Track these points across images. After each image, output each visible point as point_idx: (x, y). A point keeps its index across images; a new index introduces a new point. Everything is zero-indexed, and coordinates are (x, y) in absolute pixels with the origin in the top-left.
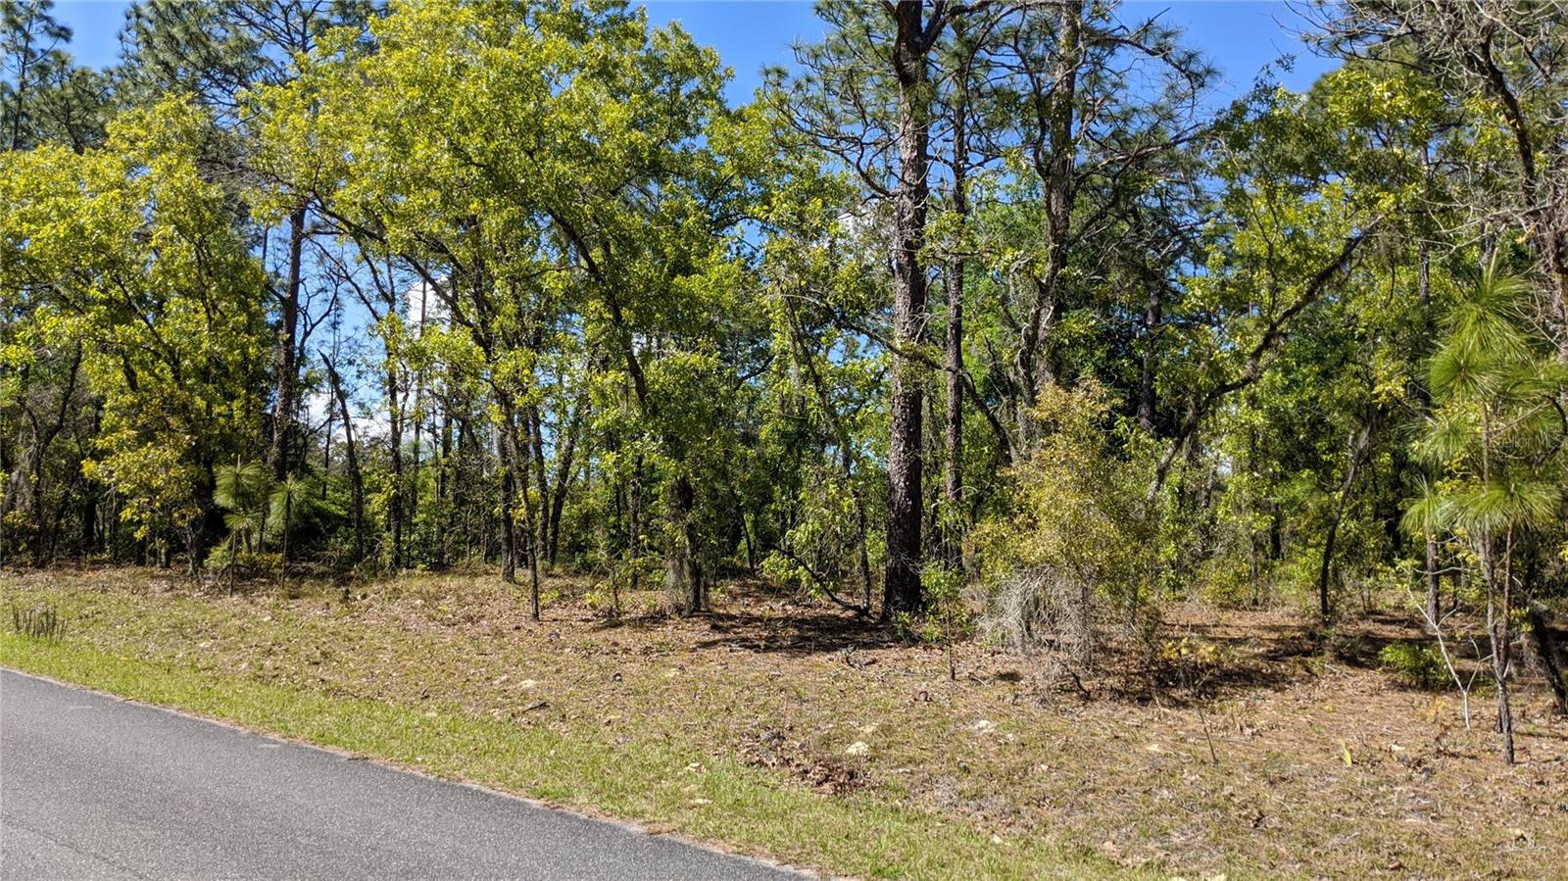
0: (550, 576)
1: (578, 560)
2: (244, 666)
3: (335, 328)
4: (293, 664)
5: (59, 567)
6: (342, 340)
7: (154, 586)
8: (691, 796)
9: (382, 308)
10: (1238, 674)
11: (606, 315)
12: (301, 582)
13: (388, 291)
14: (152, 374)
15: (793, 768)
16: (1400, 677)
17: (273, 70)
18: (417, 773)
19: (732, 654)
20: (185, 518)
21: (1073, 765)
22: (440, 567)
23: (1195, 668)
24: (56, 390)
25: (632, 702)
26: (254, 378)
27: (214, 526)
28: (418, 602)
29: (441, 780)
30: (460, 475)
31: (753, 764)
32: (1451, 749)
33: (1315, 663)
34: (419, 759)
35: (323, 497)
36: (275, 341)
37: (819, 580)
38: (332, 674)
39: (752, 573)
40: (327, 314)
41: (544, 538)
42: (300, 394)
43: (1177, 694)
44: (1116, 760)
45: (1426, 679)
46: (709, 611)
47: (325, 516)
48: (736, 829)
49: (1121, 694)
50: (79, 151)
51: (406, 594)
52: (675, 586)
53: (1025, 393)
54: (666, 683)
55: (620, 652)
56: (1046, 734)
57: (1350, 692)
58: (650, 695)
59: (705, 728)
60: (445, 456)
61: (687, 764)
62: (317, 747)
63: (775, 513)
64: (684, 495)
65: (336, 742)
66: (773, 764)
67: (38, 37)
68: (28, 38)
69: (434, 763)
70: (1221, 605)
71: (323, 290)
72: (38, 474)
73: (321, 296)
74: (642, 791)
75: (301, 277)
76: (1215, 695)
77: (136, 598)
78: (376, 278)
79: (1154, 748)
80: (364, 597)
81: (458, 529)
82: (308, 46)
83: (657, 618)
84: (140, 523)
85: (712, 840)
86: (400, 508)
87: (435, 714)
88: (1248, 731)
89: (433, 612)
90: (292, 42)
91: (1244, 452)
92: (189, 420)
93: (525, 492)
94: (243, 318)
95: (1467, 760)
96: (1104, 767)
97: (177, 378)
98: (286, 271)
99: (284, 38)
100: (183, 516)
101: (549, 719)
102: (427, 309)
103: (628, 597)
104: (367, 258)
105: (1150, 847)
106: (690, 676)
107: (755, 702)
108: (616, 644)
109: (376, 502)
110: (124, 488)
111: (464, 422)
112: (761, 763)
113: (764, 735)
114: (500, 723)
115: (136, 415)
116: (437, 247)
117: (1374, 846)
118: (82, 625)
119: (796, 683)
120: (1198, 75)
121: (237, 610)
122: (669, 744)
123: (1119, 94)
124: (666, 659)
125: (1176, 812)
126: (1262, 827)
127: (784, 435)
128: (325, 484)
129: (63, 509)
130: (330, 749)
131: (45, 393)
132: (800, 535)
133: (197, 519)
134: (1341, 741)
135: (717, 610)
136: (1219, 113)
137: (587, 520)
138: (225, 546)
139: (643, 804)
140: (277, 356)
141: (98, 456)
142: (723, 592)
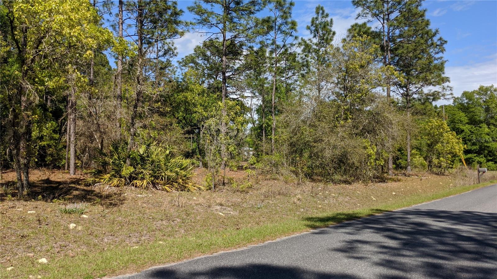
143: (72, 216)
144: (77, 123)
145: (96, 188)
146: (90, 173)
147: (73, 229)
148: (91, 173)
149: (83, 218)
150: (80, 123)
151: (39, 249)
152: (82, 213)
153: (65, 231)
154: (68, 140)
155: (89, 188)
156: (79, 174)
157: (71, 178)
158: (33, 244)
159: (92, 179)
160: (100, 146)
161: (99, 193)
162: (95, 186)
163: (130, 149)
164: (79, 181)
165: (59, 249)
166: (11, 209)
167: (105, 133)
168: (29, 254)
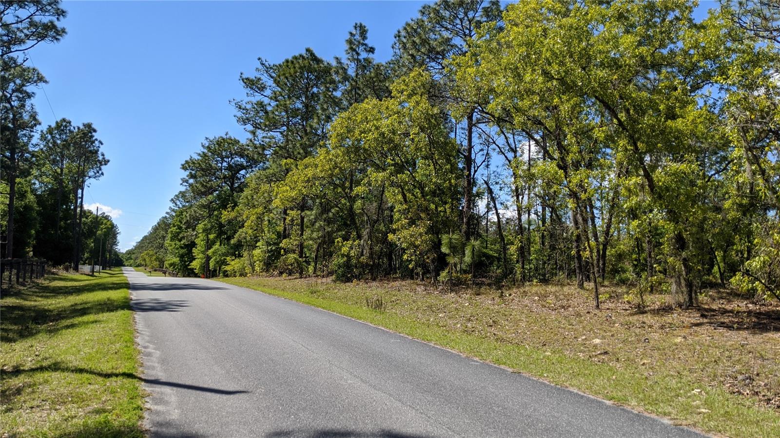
0: (603, 286)
1: (617, 278)
2: (459, 325)
3: (488, 168)
4: (480, 326)
5: (381, 280)
6: (491, 172)
7: (418, 289)
8: (698, 407)
9: (510, 155)
11: (629, 147)
12: (480, 288)
13: (513, 146)
14: (413, 195)
15: (761, 397)
17: (457, 49)
18: (545, 382)
19: (715, 331)
20: (428, 260)
22: (545, 281)
24: (375, 204)
25: (656, 354)
26: (455, 195)
27: (441, 262)
28: (536, 298)
29: (557, 386)
30: (552, 235)
31: (734, 393)
34: (545, 375)
35: (486, 248)
36: (462, 175)
37: (771, 290)
38: (498, 331)
39: (723, 285)
40: (484, 161)
41: (598, 266)
42: (474, 200)
46: (698, 306)
47: (488, 257)
48: (728, 428)
50: (381, 100)
51: (530, 294)
52: (677, 293)
54: (676, 345)
55: (647, 327)
58: (667, 351)
59: (702, 371)
60: (543, 226)
61: (693, 390)
62: (496, 365)
63: (737, 251)
64: (680, 243)
65: (505, 363)
66: (748, 394)
67: (362, 53)
68: (358, 54)
69: (553, 377)
71: (482, 150)
72: (371, 241)
73: (481, 153)
74: (669, 401)
75: (472, 145)
77: (412, 294)
78: (507, 141)
80: (510, 295)
81: (552, 262)
82: (472, 34)
83: (666, 309)
84: (411, 260)
85: (714, 432)
86: (523, 252)
87: (550, 354)
89: (544, 303)
90: (465, 35)
92: (428, 214)
93: (589, 243)
94: (448, 167)
97: (423, 196)
98: (465, 143)
99: (461, 34)
100: (428, 258)
101: (610, 360)
102: (531, 154)
103: (649, 298)
104: (503, 133)
106: (690, 341)
107: (733, 359)
108: (644, 323)
109: (512, 249)
110: (404, 245)
111: (553, 208)
112: (739, 393)
113: (740, 377)
114: (584, 360)
115: (408, 213)
116: (538, 122)
118: (392, 305)
119: (759, 349)
121: (454, 300)
122: (681, 378)
124: (675, 332)
127: (740, 205)
128: (487, 241)
129: (381, 255)
130: (502, 367)
131: (370, 206)
132: (755, 263)
133: (434, 259)
135: (703, 306)
137: (620, 257)
138: (447, 271)
139: (669, 409)
140: (464, 183)
141: (394, 232)
142: (706, 296)
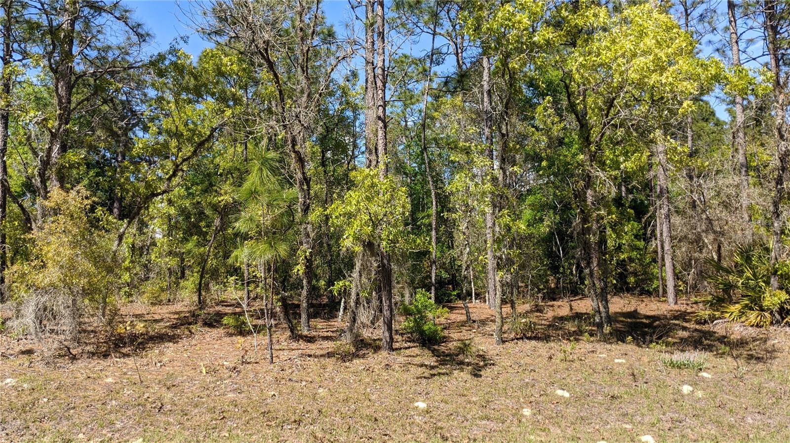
10: (157, 337)
16: (231, 331)
21: (63, 396)
23: (135, 336)
32: (248, 361)
33: (193, 328)
43: (124, 350)
44: (88, 389)
45: (241, 330)
49: (93, 354)
53: (42, 192)
56: (47, 381)
57: (208, 339)
70: (152, 303)
76: (144, 349)
79: (110, 380)
88: (159, 365)
91: (165, 227)
95: (255, 365)
96: (81, 394)
105: (104, 432)
117: (212, 410)
120: (142, 36)
123: (100, 36)
125: (119, 411)
126: (162, 411)
134: (202, 364)
136: (151, 57)
143: (684, 372)
144: (671, 221)
145: (719, 328)
146: (703, 301)
147: (689, 394)
148: (705, 303)
149: (703, 377)
150: (677, 220)
151: (640, 419)
152: (701, 369)
153: (675, 397)
154: (659, 249)
155: (705, 328)
156: (683, 304)
157: (671, 311)
158: (630, 411)
159: (707, 312)
160: (715, 257)
161: (725, 337)
162: (716, 324)
163: (776, 259)
164: (685, 316)
165: (669, 425)
166: (591, 354)
167: (722, 234)
168: (625, 426)
